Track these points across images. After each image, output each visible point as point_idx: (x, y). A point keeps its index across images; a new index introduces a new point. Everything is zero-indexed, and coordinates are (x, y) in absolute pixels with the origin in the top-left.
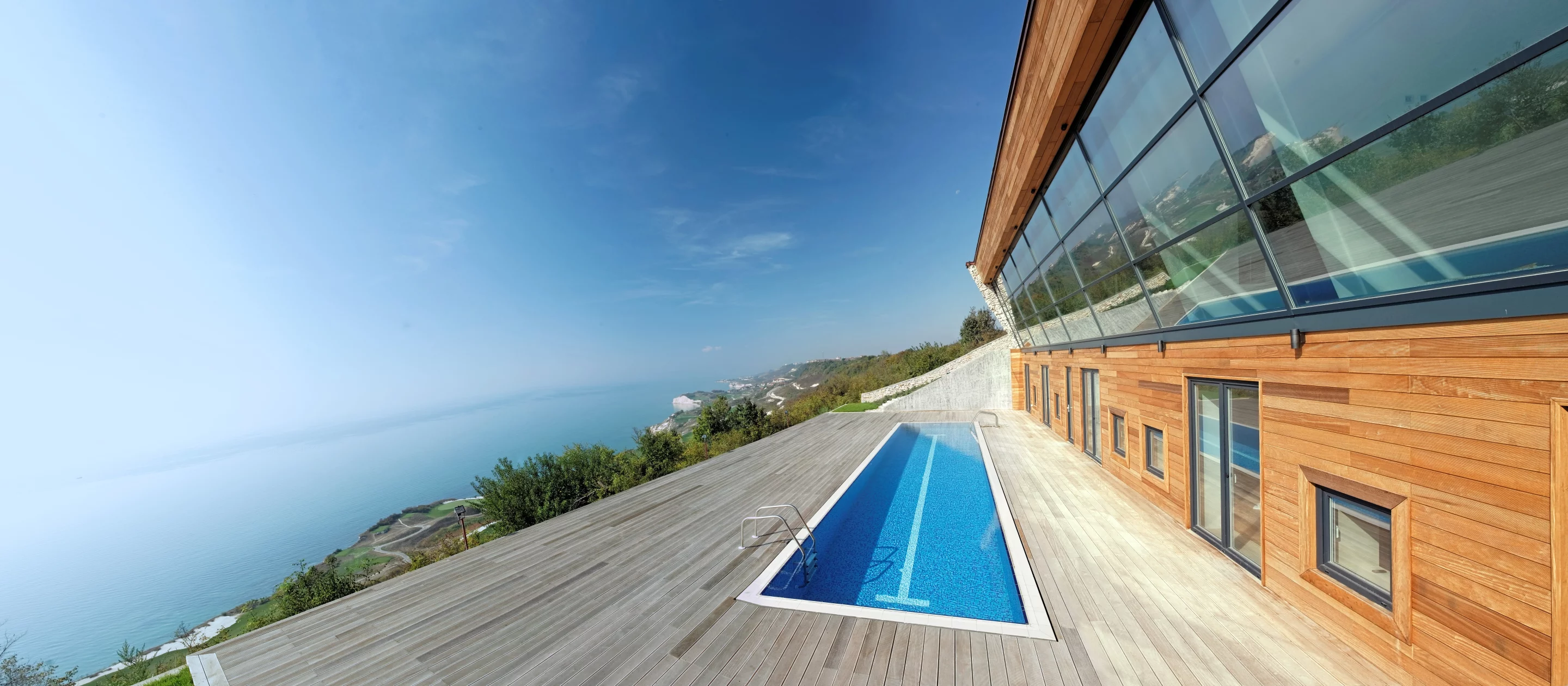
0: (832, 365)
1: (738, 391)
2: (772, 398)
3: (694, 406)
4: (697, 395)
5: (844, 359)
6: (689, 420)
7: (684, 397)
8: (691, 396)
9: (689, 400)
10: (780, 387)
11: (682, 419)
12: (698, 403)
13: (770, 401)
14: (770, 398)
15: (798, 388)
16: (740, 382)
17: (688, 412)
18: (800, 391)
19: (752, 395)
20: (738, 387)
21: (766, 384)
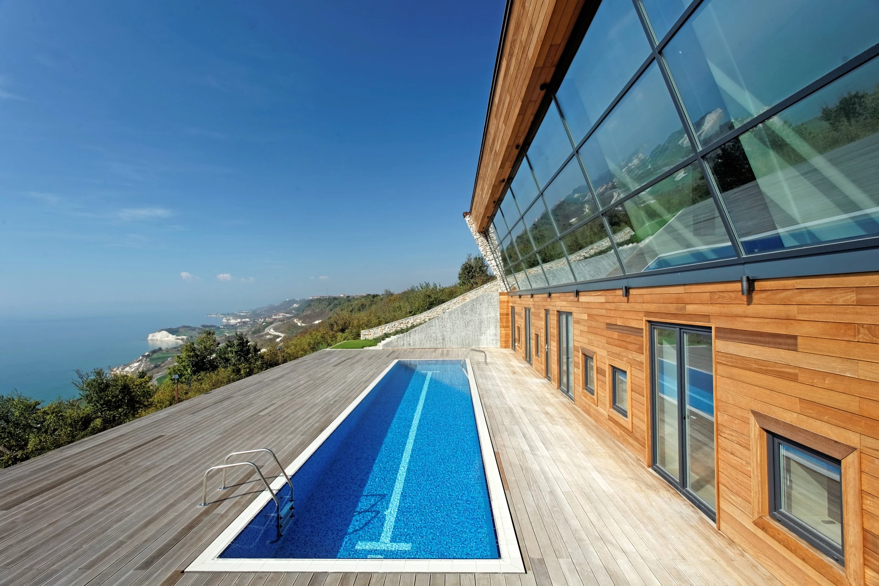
0: (336, 302)
2: (270, 334)
4: (180, 330)
7: (165, 333)
8: (173, 332)
9: (170, 336)
10: (280, 323)
11: (156, 359)
12: (181, 340)
13: (268, 337)
14: (267, 334)
15: (299, 324)
16: (235, 317)
17: (167, 350)
18: (302, 327)
19: (247, 331)
20: (234, 322)
21: (265, 320)
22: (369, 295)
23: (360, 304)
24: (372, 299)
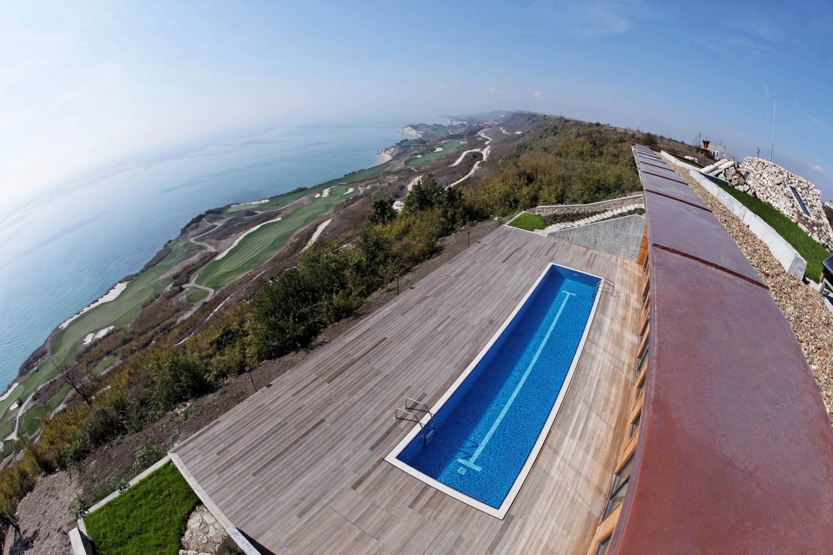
0: (534, 118)
1: (454, 126)
2: (481, 137)
3: (417, 136)
4: (420, 127)
5: (545, 116)
6: (412, 147)
7: (410, 128)
8: (415, 127)
9: (413, 130)
10: (489, 129)
11: (406, 146)
12: (421, 134)
13: (480, 139)
14: (480, 136)
15: (504, 132)
16: (457, 120)
17: (411, 141)
18: (505, 135)
19: (466, 132)
20: (455, 123)
21: (478, 124)
22: (562, 118)
23: (554, 126)
24: (564, 123)
